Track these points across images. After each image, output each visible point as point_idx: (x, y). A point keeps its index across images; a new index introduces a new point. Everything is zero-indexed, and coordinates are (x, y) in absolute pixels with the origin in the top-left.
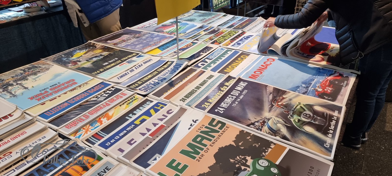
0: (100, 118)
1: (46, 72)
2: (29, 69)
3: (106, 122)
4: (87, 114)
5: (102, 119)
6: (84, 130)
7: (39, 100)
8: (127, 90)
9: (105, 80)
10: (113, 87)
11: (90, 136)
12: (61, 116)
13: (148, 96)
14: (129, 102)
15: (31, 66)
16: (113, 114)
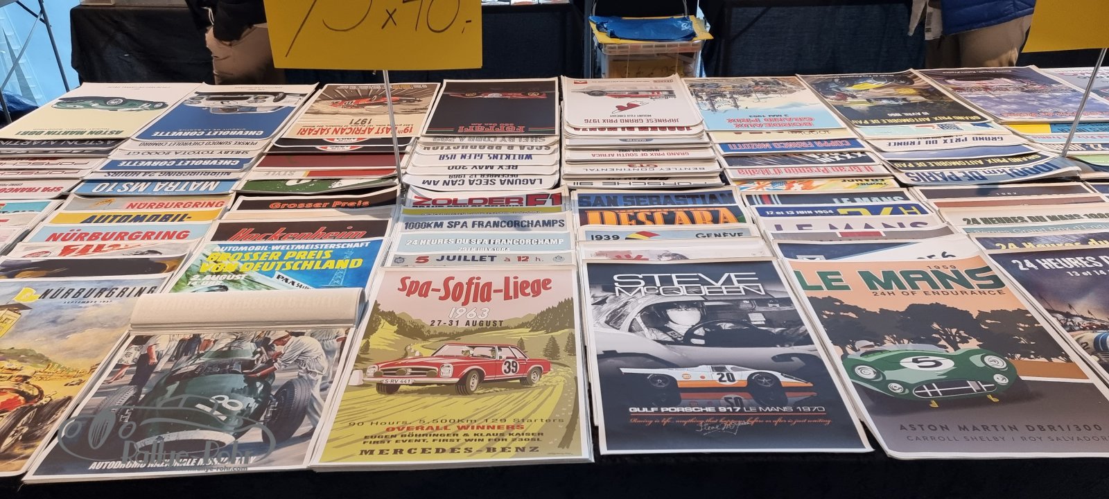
0: (794, 182)
1: (784, 96)
2: (767, 83)
3: (797, 189)
4: (782, 169)
5: (795, 185)
6: (757, 185)
7: (737, 126)
8: (884, 165)
9: (863, 139)
10: (862, 152)
11: (757, 194)
12: (746, 156)
13: (911, 188)
14: (866, 182)
15: (772, 80)
16: (818, 186)
